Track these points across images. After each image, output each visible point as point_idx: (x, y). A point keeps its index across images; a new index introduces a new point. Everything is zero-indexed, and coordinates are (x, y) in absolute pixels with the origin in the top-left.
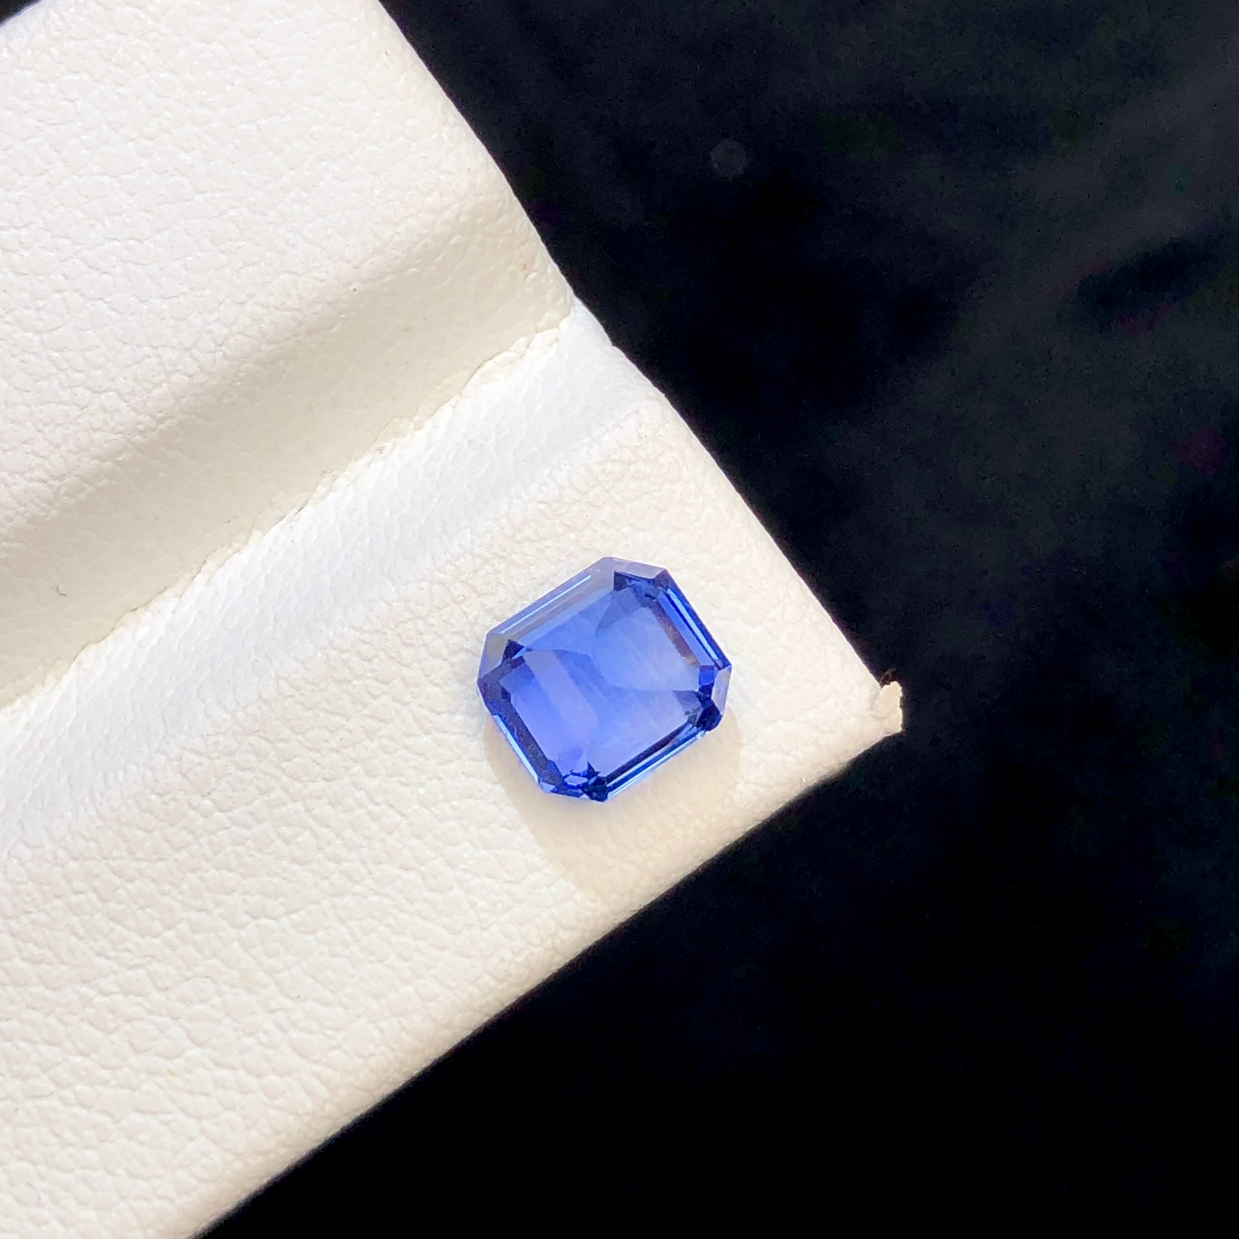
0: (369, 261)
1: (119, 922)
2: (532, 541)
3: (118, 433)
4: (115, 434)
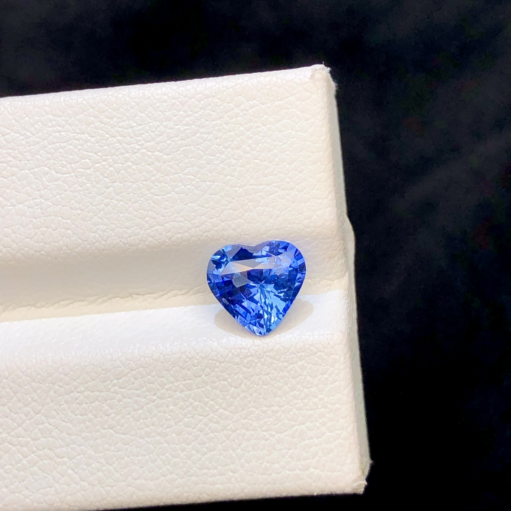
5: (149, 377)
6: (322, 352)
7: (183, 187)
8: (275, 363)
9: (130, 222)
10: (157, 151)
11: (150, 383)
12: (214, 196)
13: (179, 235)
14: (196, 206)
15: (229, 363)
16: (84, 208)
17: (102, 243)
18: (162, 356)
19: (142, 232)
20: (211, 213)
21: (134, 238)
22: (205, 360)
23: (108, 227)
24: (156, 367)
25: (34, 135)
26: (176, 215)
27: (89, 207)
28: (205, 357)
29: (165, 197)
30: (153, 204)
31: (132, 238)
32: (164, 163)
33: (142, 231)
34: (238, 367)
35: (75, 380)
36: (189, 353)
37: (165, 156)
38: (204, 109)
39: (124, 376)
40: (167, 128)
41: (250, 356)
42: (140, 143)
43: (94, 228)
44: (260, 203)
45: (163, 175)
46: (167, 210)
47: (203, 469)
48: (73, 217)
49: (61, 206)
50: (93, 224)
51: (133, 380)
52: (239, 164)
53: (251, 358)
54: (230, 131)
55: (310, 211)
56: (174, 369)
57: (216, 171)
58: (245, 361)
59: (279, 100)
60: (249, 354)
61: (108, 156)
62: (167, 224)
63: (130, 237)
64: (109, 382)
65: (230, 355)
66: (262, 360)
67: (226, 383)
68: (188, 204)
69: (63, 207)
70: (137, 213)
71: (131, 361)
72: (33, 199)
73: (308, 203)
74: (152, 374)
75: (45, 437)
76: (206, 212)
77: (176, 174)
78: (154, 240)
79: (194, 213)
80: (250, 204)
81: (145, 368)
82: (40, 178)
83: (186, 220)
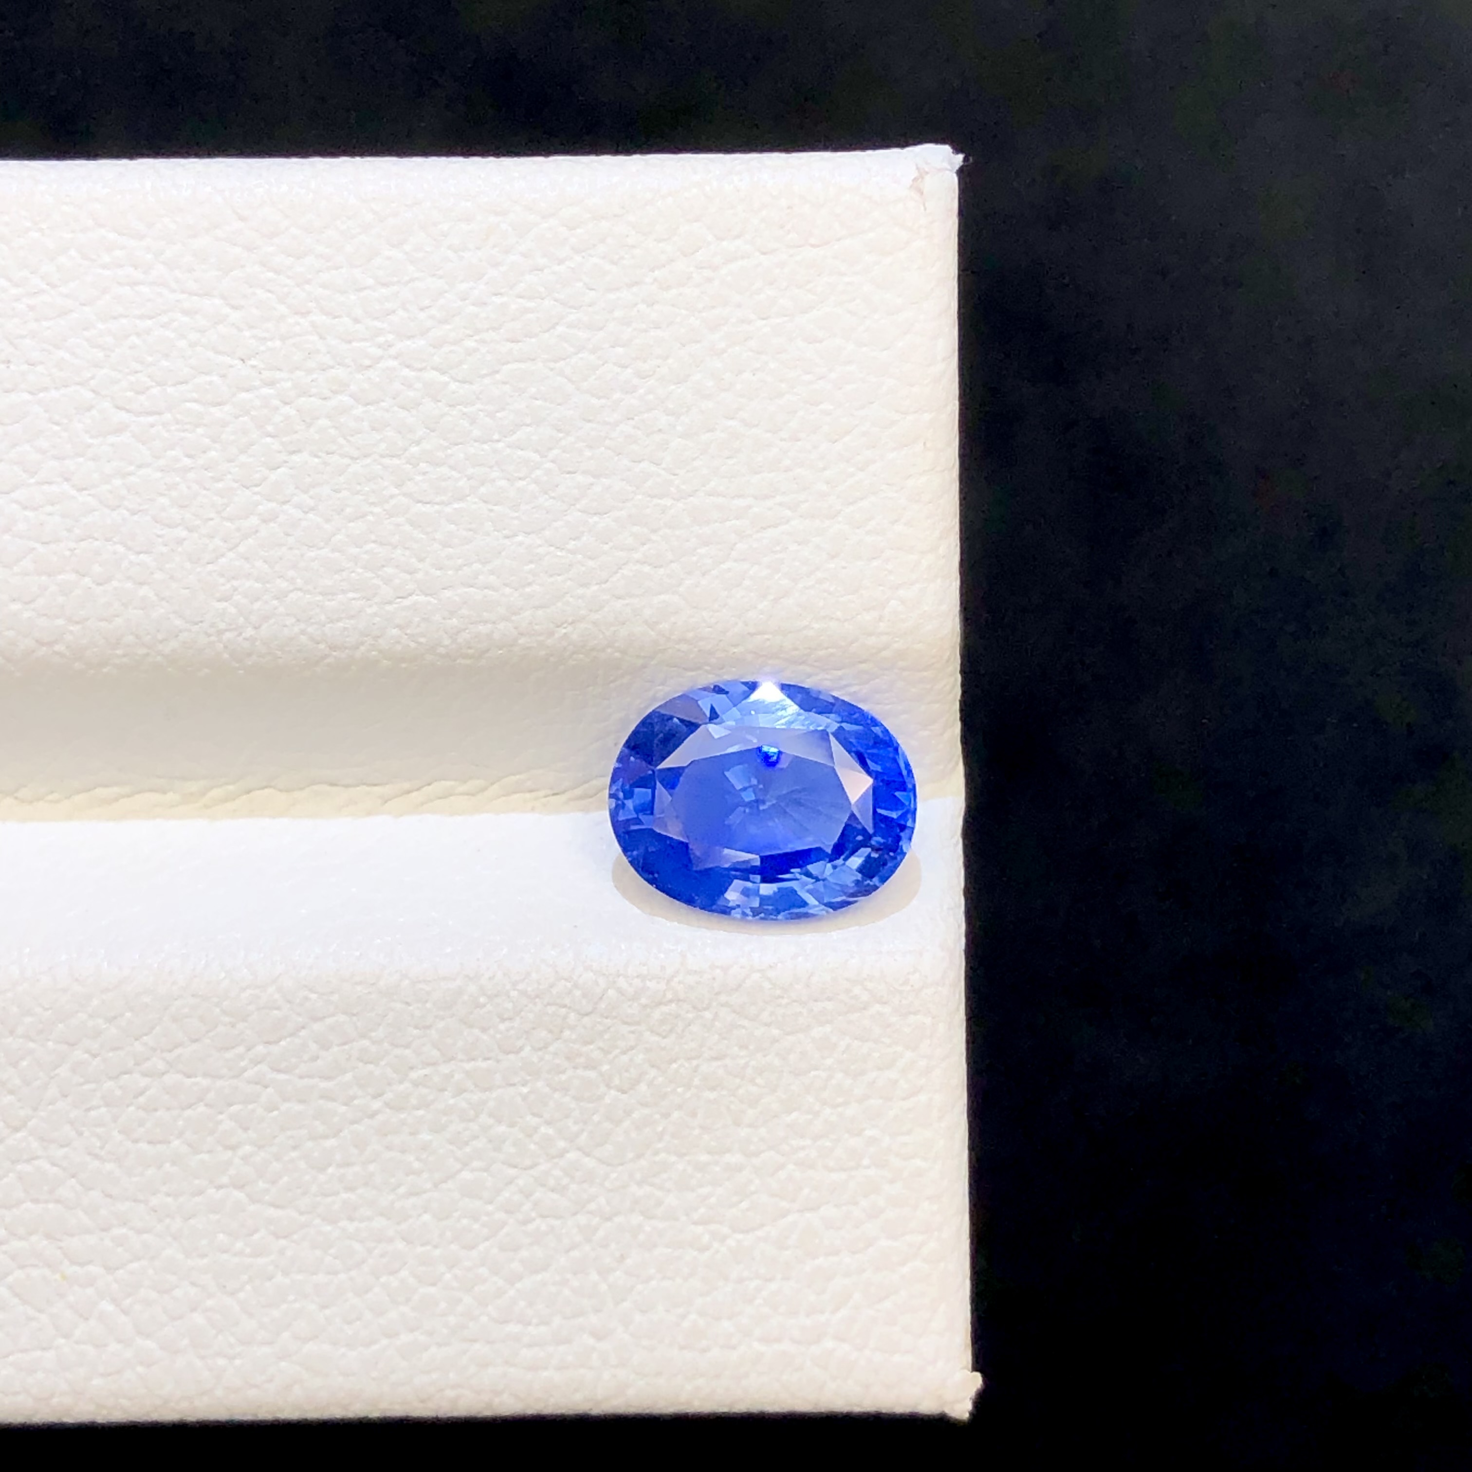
0: (766, 636)
1: (107, 1105)
2: (734, 1012)
3: (417, 642)
4: (413, 641)
5: (366, 1043)
6: (885, 1003)
7: (503, 483)
8: (744, 1027)
9: (336, 576)
10: (433, 369)
11: (366, 1063)
12: (596, 518)
13: (483, 629)
14: (540, 546)
15: (607, 1018)
16: (198, 522)
17: (244, 634)
18: (406, 982)
19: (369, 611)
20: (583, 569)
21: (346, 626)
22: (535, 1004)
23: (268, 586)
24: (386, 1016)
25: (53, 286)
26: (477, 566)
27: (211, 523)
28: (537, 996)
29: (448, 510)
30: (407, 528)
31: (341, 624)
32: (450, 406)
33: (370, 606)
34: (633, 1032)
35: (136, 1039)
36: (490, 979)
37: (457, 383)
38: (583, 254)
39: (291, 1035)
40: (467, 301)
41: (671, 1001)
42: (381, 339)
43: (223, 585)
44: (732, 549)
45: (446, 444)
46: (450, 550)
47: (506, 1322)
48: (164, 549)
49: (125, 512)
50: (222, 576)
51: (313, 1047)
52: (679, 428)
53: (673, 1005)
54: (657, 327)
55: (880, 585)
56: (441, 1025)
57: (607, 442)
58: (657, 1014)
59: (813, 246)
60: (669, 996)
61: (279, 370)
62: (447, 593)
63: (332, 622)
64: (241, 1049)
65: (611, 992)
66: (708, 1015)
67: (592, 1074)
68: (515, 535)
69: (134, 513)
70: (358, 550)
71: (312, 990)
72: (39, 483)
73: (875, 563)
74: (373, 1034)
75: (36, 1201)
76: (569, 565)
77: (485, 442)
78: (406, 637)
79: (532, 566)
80: (702, 551)
81: (354, 1015)
82: (65, 421)
83: (506, 585)
